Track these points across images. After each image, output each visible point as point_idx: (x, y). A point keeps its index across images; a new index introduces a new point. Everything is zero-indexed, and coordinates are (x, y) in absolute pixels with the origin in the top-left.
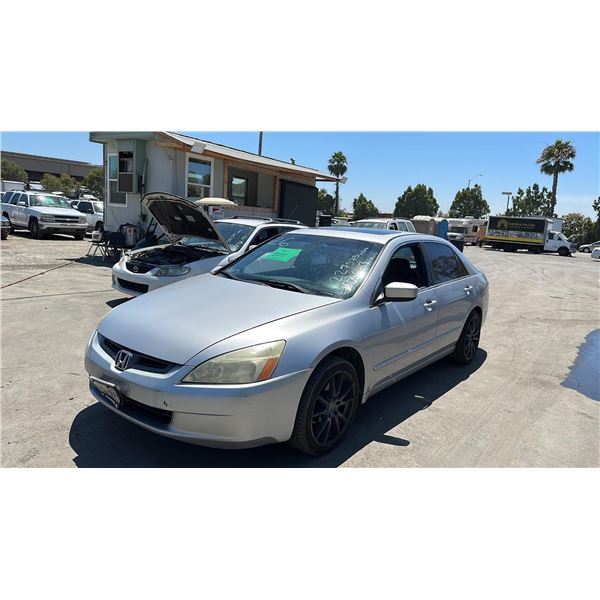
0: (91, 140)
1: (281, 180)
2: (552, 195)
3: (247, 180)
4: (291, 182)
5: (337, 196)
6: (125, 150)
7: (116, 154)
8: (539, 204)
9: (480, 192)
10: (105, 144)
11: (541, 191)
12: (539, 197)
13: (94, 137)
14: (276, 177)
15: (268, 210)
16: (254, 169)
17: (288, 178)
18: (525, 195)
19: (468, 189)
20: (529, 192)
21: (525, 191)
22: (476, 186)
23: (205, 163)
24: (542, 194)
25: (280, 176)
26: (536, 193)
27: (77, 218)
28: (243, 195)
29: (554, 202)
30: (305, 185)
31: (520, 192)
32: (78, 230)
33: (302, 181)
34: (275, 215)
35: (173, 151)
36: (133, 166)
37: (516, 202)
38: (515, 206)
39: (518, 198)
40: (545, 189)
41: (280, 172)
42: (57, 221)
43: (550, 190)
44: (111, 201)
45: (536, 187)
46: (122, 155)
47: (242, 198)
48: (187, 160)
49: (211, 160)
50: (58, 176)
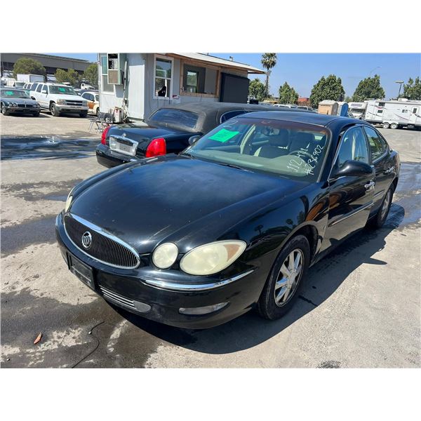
1: (222, 73)
3: (198, 73)
4: (229, 75)
5: (267, 85)
7: (106, 56)
9: (378, 81)
14: (218, 71)
15: (212, 95)
16: (203, 66)
17: (227, 71)
18: (414, 83)
19: (369, 78)
20: (417, 81)
21: (414, 80)
22: (376, 76)
23: (167, 61)
25: (221, 70)
27: (81, 102)
28: (195, 85)
30: (239, 77)
31: (411, 80)
32: (82, 110)
33: (238, 73)
34: (217, 99)
36: (117, 65)
37: (406, 89)
39: (408, 86)
41: (222, 67)
42: (68, 104)
44: (105, 90)
46: (110, 56)
47: (194, 87)
48: (155, 59)
49: (172, 59)
50: (66, 70)
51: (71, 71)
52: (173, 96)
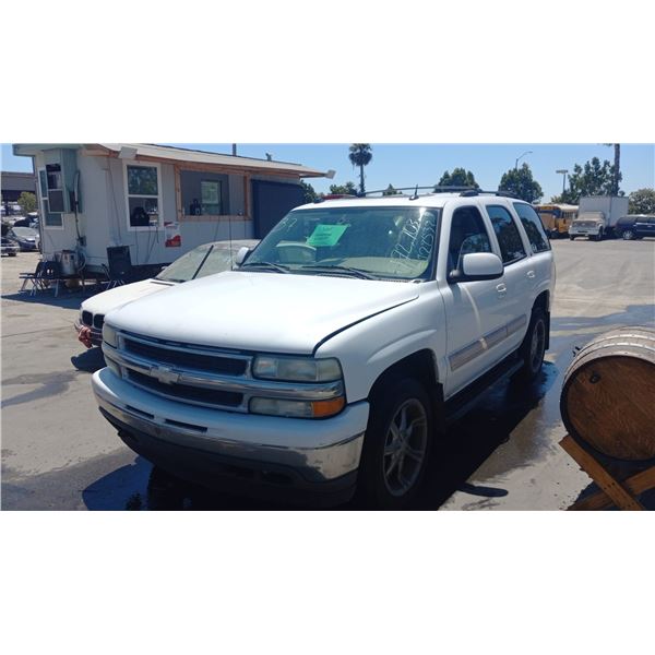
0: (15, 154)
1: (252, 180)
2: (616, 169)
3: (220, 183)
4: (266, 182)
6: (52, 162)
7: (44, 169)
8: (601, 181)
9: (529, 173)
10: (33, 156)
11: (602, 165)
12: (600, 173)
13: (18, 149)
14: (246, 177)
15: (238, 217)
17: (263, 177)
18: (583, 172)
19: (515, 170)
20: (588, 168)
21: (583, 167)
22: (524, 165)
24: (604, 169)
25: (251, 176)
26: (597, 169)
28: (216, 201)
29: (618, 177)
30: (286, 185)
31: (578, 169)
33: (283, 180)
35: (105, 159)
36: (62, 180)
37: (573, 181)
38: (572, 186)
39: (575, 176)
40: (607, 163)
41: (251, 171)
43: (612, 163)
45: (596, 161)
46: (49, 168)
47: (216, 205)
48: (124, 169)
49: (157, 165)
52: (166, 224)
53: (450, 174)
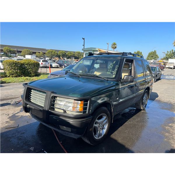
9: (156, 52)
12: (173, 53)
18: (169, 53)
31: (168, 52)
37: (166, 55)
45: (172, 50)
50: (40, 53)
51: (41, 53)
53: (136, 52)
